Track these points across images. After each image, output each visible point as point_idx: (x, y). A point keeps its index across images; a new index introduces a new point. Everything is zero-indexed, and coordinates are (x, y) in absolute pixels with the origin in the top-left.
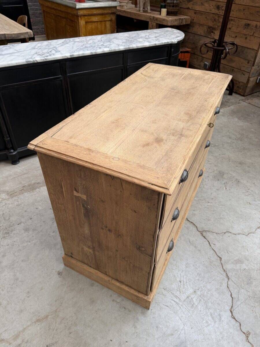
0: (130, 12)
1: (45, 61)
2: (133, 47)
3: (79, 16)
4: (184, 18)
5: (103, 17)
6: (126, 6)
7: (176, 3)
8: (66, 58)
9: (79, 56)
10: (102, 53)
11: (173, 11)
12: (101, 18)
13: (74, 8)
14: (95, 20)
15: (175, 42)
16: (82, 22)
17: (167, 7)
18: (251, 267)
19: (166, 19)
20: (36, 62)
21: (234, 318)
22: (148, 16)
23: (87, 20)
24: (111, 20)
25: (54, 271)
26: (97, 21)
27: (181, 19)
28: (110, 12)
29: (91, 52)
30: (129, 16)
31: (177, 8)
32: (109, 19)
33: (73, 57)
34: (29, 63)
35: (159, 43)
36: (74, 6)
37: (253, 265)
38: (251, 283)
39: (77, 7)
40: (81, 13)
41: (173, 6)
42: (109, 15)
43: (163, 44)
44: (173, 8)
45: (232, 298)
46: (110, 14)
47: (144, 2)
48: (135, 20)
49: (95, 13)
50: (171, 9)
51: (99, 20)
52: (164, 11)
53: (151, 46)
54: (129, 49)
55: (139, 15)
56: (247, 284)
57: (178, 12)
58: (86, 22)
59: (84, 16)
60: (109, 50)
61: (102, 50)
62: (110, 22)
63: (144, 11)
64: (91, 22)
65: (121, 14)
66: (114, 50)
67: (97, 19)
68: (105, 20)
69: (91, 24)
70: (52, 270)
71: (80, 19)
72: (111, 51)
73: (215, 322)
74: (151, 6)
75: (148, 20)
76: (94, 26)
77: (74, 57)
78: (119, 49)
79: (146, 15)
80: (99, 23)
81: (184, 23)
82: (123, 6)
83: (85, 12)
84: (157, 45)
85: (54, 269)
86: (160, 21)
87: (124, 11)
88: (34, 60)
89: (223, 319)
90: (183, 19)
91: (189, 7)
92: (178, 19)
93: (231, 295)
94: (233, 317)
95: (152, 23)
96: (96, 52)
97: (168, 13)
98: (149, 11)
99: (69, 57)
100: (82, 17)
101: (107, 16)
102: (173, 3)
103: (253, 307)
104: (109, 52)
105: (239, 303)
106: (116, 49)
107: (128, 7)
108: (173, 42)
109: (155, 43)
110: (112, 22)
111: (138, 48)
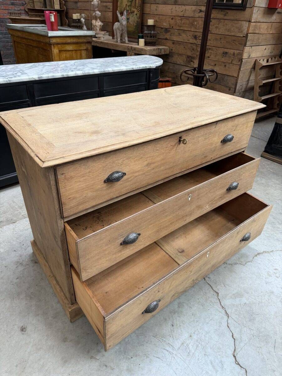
0: (107, 43)
1: (9, 82)
2: (108, 71)
3: (51, 44)
4: (163, 48)
5: (78, 46)
6: (103, 37)
7: (154, 34)
8: (34, 80)
9: (48, 78)
10: (75, 75)
11: (151, 41)
12: (76, 47)
13: (46, 36)
14: (70, 49)
15: (153, 67)
16: (55, 51)
17: (144, 38)
18: (252, 300)
19: (144, 49)
21: (238, 364)
22: (126, 46)
23: (61, 49)
24: (87, 50)
25: (16, 327)
26: (72, 50)
27: (159, 49)
28: (85, 41)
29: (62, 74)
30: (106, 47)
31: (155, 39)
32: (85, 48)
33: (41, 79)
35: (136, 67)
36: (46, 35)
37: (254, 298)
38: (254, 319)
39: (49, 35)
40: (54, 41)
41: (151, 37)
42: (84, 44)
43: (141, 69)
44: (151, 38)
45: (234, 339)
46: (86, 43)
47: (121, 33)
48: (113, 51)
49: (69, 41)
50: (149, 39)
51: (74, 49)
52: (142, 41)
53: (128, 70)
54: (104, 72)
55: (117, 46)
56: (250, 321)
57: (155, 42)
58: (60, 51)
59: (58, 44)
60: (83, 73)
61: (75, 73)
62: (85, 51)
63: (121, 42)
64: (66, 51)
65: (98, 45)
66: (88, 73)
67: (71, 47)
68: (80, 49)
69: (65, 52)
70: (14, 325)
71: (52, 47)
72: (85, 74)
73: (217, 371)
74: (128, 37)
75: (125, 50)
76: (68, 55)
77: (43, 79)
78: (94, 72)
79: (124, 45)
80: (74, 52)
81: (163, 54)
82: (99, 37)
83: (58, 40)
84: (135, 69)
85: (16, 325)
86: (138, 51)
87: (101, 42)
89: (225, 366)
90: (161, 49)
91: (167, 38)
92: (156, 49)
93: (233, 336)
94: (237, 362)
95: (131, 53)
96: (67, 75)
97: (146, 44)
98: (127, 42)
99: (37, 79)
100: (55, 45)
101: (82, 45)
102: (151, 34)
103: (258, 347)
104: (83, 75)
105: (242, 345)
106: (90, 72)
107: (105, 38)
108: (151, 66)
109: (132, 67)
110: (88, 52)
111: (114, 71)
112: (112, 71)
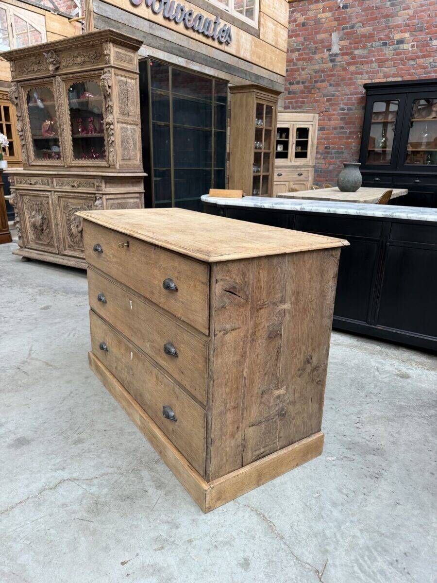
1: (272, 208)
8: (295, 210)
10: (345, 213)
20: (263, 207)
29: (329, 210)
33: (303, 210)
34: (257, 207)
54: (391, 217)
61: (346, 211)
72: (359, 215)
73: (54, 465)
77: (305, 210)
78: (374, 214)
88: (262, 204)
89: (60, 471)
96: (335, 211)
99: (299, 210)
104: (356, 214)
105: (84, 486)
111: (410, 219)
112: (406, 218)
